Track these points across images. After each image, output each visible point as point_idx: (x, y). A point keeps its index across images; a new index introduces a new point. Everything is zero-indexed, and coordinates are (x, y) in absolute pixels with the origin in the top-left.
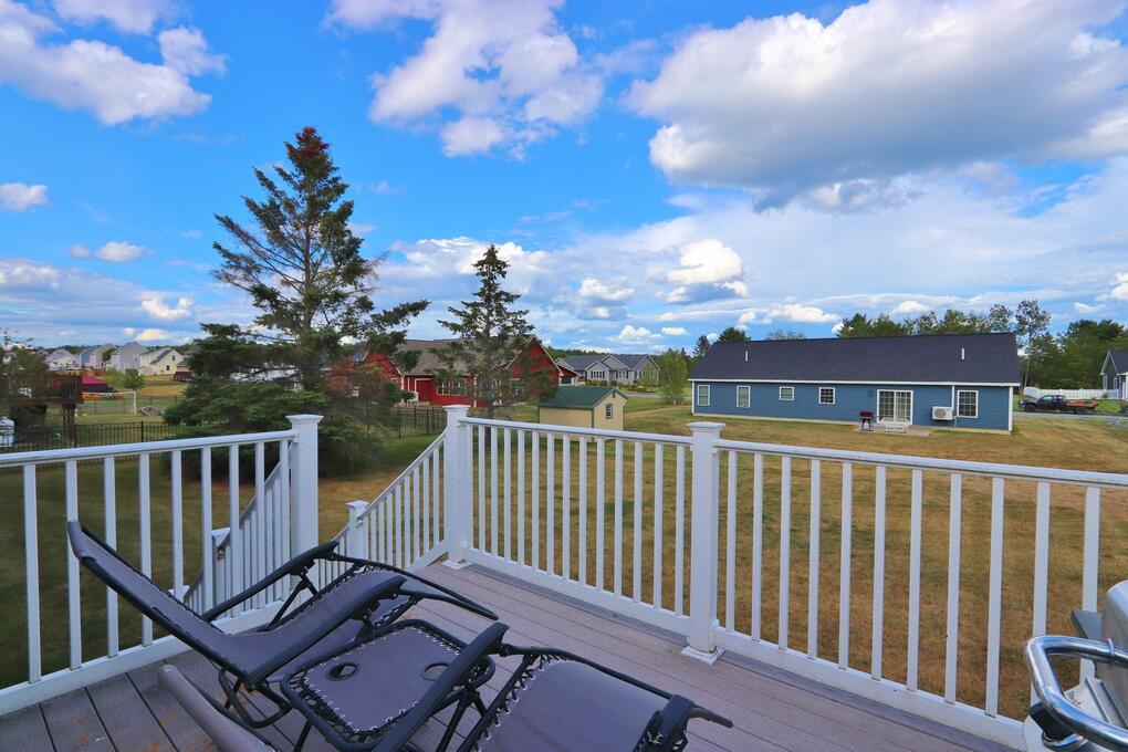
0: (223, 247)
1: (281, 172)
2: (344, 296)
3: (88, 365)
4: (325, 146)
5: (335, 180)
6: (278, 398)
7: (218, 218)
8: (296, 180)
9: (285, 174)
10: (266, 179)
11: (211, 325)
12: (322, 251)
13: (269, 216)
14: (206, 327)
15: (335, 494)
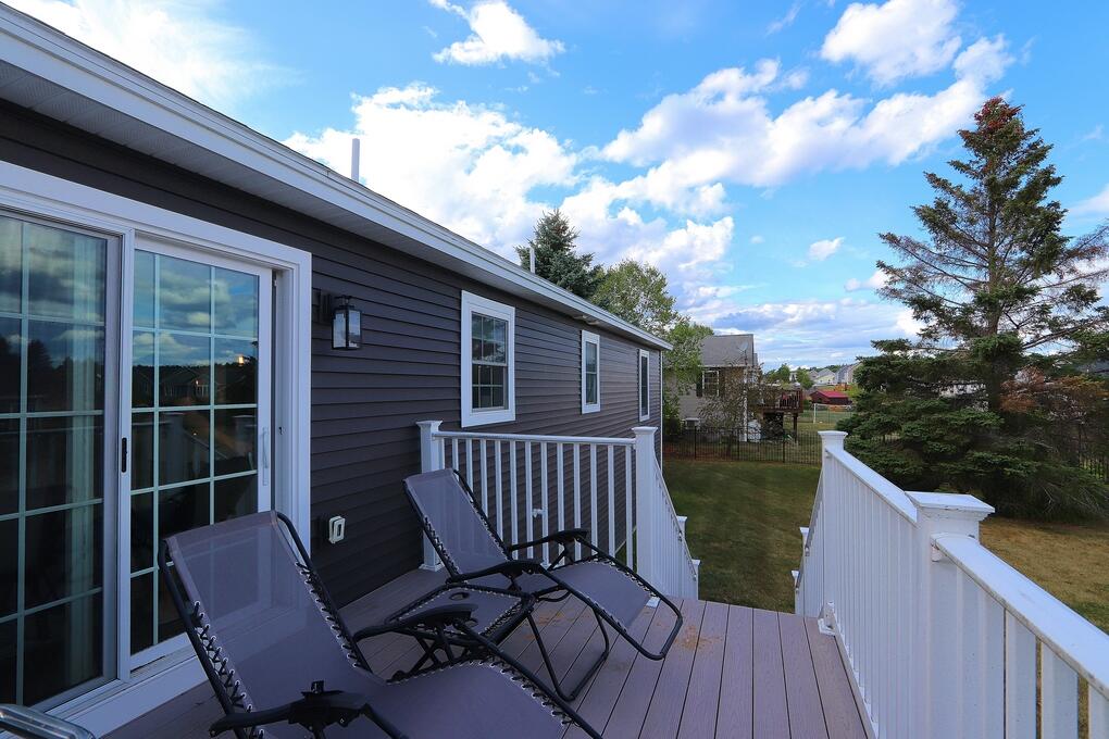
0: (887, 265)
1: (958, 165)
2: (1034, 291)
3: (843, 381)
4: (1014, 112)
5: (1033, 146)
6: (936, 416)
7: (881, 236)
8: (975, 167)
9: (962, 165)
10: (938, 180)
11: (883, 342)
12: (1007, 241)
13: (936, 219)
14: (877, 344)
15: (1004, 540)
